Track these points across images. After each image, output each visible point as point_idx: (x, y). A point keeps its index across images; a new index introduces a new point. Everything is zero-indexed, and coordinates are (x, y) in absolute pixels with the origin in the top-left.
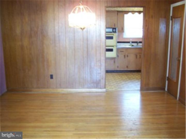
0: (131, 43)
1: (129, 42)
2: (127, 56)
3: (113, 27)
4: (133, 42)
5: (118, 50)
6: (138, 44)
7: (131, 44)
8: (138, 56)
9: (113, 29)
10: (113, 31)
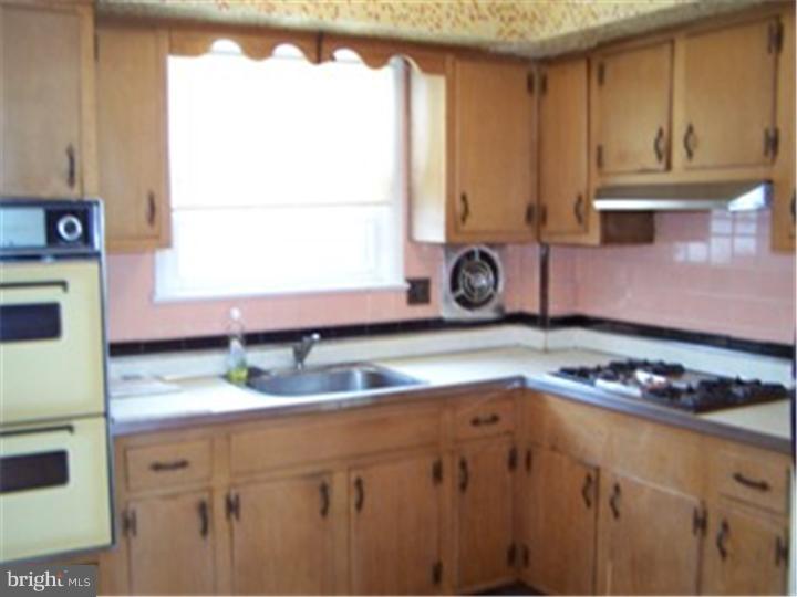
0: (235, 344)
1: (217, 343)
2: (232, 507)
3: (59, 190)
4: (252, 339)
5: (122, 444)
6: (300, 356)
7: (242, 365)
8: (341, 493)
9: (54, 211)
10: (52, 235)
